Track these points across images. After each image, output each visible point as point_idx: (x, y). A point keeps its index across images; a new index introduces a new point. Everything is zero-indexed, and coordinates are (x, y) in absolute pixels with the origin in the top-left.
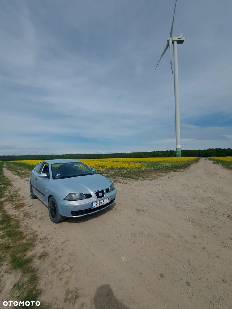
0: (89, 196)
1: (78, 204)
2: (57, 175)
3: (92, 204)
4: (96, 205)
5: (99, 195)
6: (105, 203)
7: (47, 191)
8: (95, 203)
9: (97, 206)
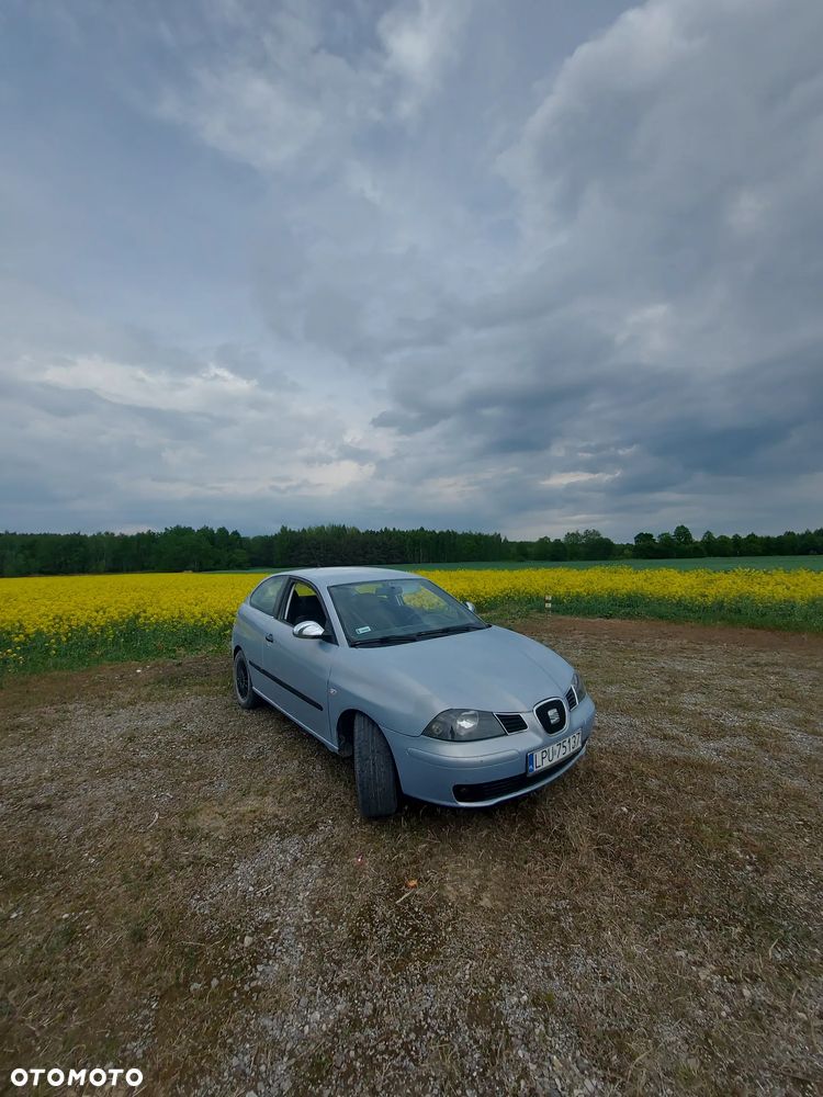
0: (513, 724)
1: (483, 759)
2: (361, 630)
3: (528, 758)
4: (541, 763)
5: (548, 719)
6: (567, 753)
7: (332, 691)
8: (538, 755)
9: (547, 764)
